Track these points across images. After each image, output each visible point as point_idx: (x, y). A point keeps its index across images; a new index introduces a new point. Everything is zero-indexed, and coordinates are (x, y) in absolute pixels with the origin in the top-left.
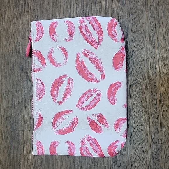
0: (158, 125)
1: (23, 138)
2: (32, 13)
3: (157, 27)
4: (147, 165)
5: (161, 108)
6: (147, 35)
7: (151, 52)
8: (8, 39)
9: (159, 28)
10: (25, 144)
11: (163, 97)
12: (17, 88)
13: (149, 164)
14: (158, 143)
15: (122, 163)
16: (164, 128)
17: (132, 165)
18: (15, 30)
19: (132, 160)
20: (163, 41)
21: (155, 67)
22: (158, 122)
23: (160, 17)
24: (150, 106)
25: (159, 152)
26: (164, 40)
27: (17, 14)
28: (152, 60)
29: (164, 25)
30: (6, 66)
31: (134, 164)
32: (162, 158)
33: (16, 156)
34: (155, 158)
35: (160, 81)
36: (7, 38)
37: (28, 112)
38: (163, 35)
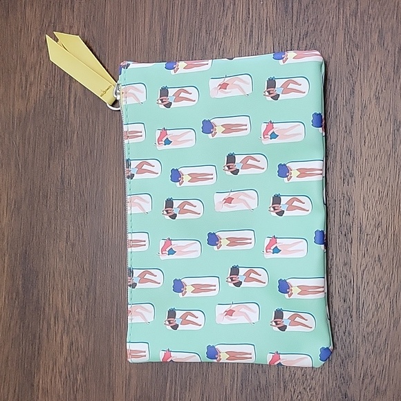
0: (351, 299)
1: (47, 309)
2: (82, 24)
3: (362, 68)
4: (320, 392)
5: (360, 260)
6: (337, 85)
7: (344, 126)
8: (26, 81)
9: (366, 69)
10: (52, 323)
11: (367, 235)
12: (41, 194)
13: (325, 390)
14: (348, 342)
15: (263, 382)
16: (365, 307)
17: (285, 387)
18: (42, 62)
19: (287, 376)
20: (374, 101)
21: (351, 161)
22: (352, 293)
23: (370, 45)
24: (336, 253)
25: (349, 363)
26: (378, 98)
27: (49, 26)
28: (345, 146)
29: (378, 64)
30: (19, 143)
31: (290, 386)
32: (357, 376)
33: (31, 347)
34: (338, 376)
35: (362, 196)
36: (24, 78)
37: (61, 250)
38: (374, 88)
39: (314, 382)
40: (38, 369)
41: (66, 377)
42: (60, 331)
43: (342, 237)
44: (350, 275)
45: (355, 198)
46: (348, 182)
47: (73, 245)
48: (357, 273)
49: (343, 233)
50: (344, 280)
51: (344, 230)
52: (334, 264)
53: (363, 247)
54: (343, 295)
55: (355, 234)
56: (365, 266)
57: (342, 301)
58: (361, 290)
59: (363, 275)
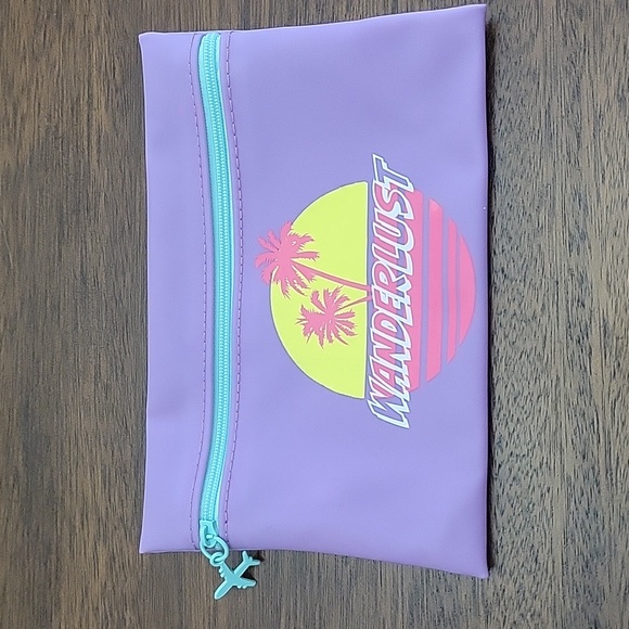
39: (537, 604)
40: (58, 605)
41: (106, 618)
42: (91, 536)
43: (573, 345)
44: (591, 412)
45: (592, 275)
46: (578, 250)
47: (107, 388)
48: (603, 407)
49: (575, 338)
50: (580, 419)
51: (576, 332)
52: (562, 394)
53: (611, 360)
54: (580, 448)
55: (595, 338)
56: (616, 393)
57: (580, 457)
58: (613, 435)
59: (613, 409)
